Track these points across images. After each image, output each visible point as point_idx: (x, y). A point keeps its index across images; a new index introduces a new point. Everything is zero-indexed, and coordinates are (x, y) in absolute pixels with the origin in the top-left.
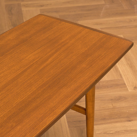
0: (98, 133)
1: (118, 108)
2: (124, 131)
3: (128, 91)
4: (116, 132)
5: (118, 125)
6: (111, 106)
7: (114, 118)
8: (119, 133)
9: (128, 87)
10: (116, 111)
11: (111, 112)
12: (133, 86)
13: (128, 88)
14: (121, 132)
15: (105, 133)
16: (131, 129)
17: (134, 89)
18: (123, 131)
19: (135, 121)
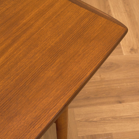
0: (79, 121)
1: (107, 81)
2: (112, 118)
3: (123, 54)
4: (101, 119)
5: (105, 107)
6: (98, 77)
7: (100, 98)
8: (105, 121)
9: (122, 48)
10: (104, 86)
11: (98, 87)
12: (130, 47)
13: (123, 51)
14: (108, 119)
15: (86, 121)
16: (121, 115)
17: (130, 52)
18: (110, 119)
19: (127, 103)
